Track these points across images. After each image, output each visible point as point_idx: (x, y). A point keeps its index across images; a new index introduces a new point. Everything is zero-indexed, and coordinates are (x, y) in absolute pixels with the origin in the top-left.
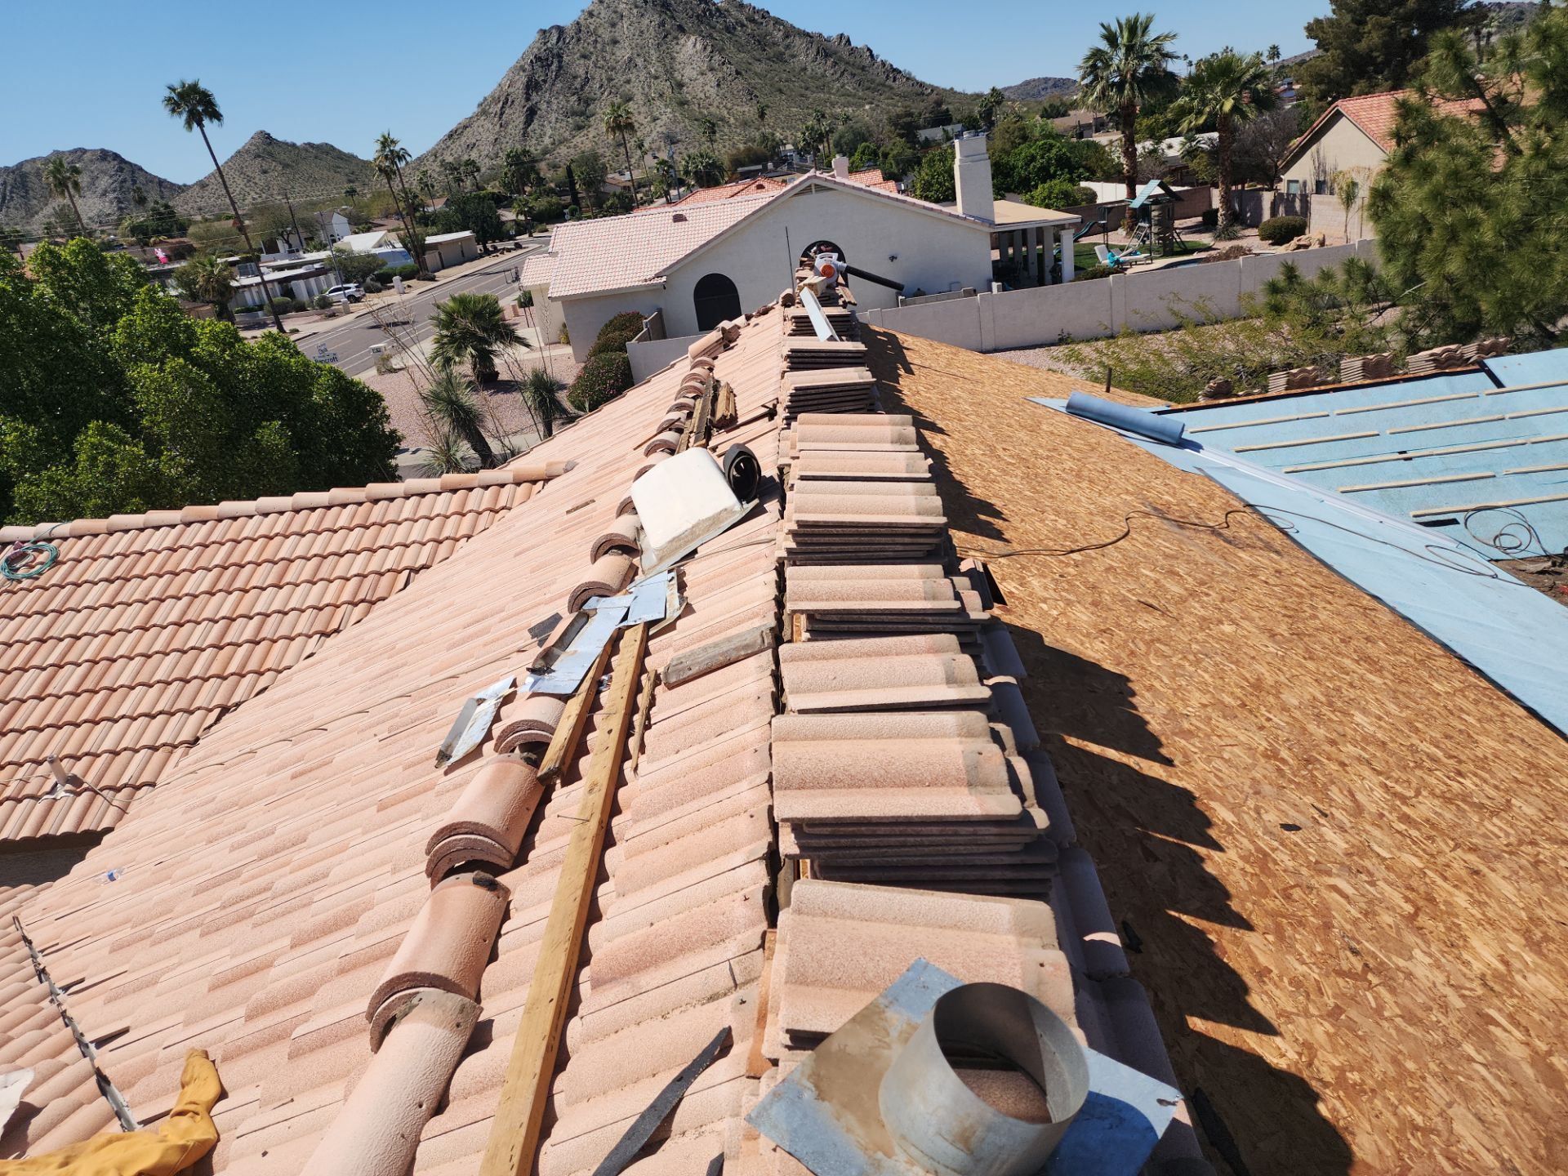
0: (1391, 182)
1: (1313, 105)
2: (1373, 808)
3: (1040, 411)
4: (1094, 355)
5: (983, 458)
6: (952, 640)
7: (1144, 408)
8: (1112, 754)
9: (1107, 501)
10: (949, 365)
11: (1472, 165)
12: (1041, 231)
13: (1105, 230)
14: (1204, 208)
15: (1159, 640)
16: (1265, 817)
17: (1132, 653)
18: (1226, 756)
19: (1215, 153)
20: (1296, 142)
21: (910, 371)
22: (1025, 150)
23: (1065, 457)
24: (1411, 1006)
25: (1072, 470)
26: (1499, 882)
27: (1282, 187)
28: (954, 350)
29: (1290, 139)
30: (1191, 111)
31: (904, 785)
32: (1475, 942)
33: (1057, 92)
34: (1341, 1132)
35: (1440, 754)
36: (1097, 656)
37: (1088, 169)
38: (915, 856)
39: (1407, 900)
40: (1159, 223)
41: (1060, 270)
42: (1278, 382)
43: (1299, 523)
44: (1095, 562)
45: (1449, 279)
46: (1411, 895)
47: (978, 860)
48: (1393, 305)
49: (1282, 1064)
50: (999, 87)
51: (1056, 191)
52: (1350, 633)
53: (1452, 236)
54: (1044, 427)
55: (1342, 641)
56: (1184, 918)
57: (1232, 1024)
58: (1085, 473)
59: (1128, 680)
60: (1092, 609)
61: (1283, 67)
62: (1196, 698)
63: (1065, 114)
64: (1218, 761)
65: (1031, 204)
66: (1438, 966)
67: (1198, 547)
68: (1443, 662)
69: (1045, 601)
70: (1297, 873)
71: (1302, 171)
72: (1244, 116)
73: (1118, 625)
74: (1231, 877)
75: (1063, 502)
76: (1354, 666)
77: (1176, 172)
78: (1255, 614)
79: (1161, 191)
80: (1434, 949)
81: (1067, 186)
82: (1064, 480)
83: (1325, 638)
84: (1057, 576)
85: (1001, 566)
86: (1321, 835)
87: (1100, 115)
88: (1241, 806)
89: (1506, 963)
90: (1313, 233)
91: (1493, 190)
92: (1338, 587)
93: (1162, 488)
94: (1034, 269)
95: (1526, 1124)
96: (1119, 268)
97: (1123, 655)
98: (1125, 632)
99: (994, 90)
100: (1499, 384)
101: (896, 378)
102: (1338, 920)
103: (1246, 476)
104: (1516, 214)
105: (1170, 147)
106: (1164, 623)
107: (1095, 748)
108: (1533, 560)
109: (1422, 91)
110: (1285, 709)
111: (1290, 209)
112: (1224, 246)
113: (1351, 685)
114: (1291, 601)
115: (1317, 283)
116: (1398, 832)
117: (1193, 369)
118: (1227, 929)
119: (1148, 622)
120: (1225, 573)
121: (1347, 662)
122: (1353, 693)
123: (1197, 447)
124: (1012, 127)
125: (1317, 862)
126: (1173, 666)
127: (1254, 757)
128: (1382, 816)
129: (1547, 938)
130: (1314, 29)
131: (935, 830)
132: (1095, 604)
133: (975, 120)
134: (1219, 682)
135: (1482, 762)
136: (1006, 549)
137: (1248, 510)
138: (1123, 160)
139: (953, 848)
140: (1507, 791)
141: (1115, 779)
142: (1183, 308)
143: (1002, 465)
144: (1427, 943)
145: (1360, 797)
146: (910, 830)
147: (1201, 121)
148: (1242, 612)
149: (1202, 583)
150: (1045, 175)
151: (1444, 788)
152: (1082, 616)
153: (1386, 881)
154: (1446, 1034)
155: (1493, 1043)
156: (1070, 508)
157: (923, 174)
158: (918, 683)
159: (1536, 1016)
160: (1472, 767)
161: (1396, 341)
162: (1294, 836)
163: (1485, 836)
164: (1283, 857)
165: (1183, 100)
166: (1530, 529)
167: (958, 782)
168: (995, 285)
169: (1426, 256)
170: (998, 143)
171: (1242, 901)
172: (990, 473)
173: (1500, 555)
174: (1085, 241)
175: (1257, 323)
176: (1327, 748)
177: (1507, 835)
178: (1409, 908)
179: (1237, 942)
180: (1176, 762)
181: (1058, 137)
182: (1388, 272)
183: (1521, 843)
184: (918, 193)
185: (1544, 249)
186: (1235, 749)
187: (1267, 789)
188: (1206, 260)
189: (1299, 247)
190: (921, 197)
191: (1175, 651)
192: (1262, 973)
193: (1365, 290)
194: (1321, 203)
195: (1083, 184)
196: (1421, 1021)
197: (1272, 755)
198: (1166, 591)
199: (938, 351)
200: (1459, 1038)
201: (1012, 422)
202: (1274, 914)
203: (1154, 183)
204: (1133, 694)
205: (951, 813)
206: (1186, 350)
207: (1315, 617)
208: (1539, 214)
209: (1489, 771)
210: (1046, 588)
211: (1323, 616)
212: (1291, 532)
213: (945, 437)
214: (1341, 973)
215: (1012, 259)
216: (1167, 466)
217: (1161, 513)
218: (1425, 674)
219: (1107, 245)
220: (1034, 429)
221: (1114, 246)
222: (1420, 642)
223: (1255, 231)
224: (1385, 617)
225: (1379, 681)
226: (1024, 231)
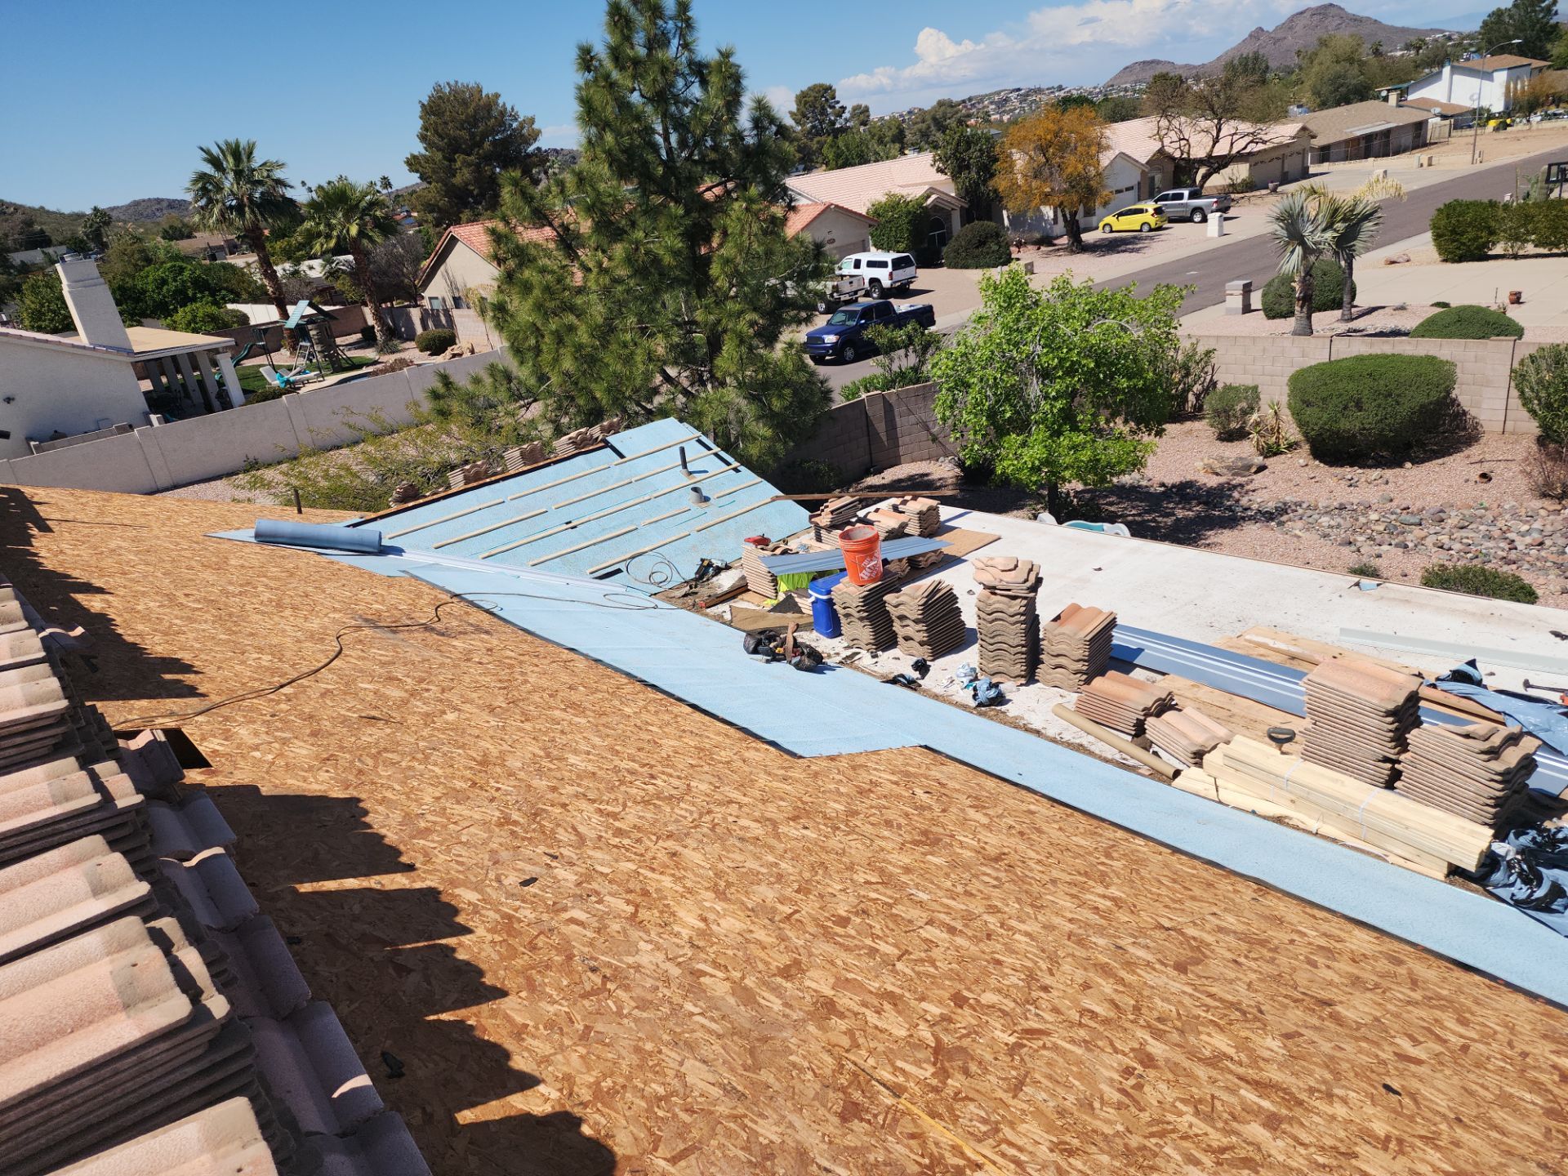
0: (501, 297)
1: (432, 231)
2: (592, 834)
3: (226, 546)
4: (280, 478)
5: (161, 610)
6: (97, 841)
7: (338, 523)
8: (351, 883)
9: (315, 624)
10: (101, 513)
11: (559, 281)
12: (192, 357)
13: (266, 351)
14: (361, 326)
15: (386, 750)
16: (506, 882)
17: (360, 772)
18: (464, 839)
19: (355, 274)
20: (425, 264)
21: (44, 528)
22: (152, 274)
23: (260, 589)
24: (643, 994)
25: (271, 601)
26: (692, 856)
27: (426, 303)
28: (105, 496)
29: (419, 263)
30: (319, 235)
31: (38, 1046)
32: (681, 913)
33: (174, 213)
34: (602, 1141)
35: (636, 766)
36: (323, 788)
37: (232, 291)
38: (70, 1123)
39: (628, 902)
40: (320, 342)
41: (227, 395)
42: (457, 479)
43: (502, 601)
44: (310, 692)
45: (567, 374)
46: (630, 897)
47: (155, 1088)
48: (535, 400)
49: (547, 1109)
50: (103, 206)
51: (200, 314)
52: (555, 687)
53: (560, 340)
54: (233, 562)
55: (551, 696)
56: (445, 1017)
57: (499, 1096)
58: (287, 600)
59: (359, 800)
60: (312, 740)
61: (398, 196)
62: (428, 794)
63: (190, 236)
64: (458, 847)
65: (175, 329)
66: (658, 948)
67: (413, 647)
68: (629, 688)
69: (256, 748)
70: (539, 921)
71: (437, 289)
72: (371, 239)
73: (342, 748)
74: (483, 954)
75: (265, 637)
76: (563, 715)
77: (321, 293)
78: (475, 695)
79: (312, 311)
80: (653, 934)
81: (214, 309)
82: (263, 613)
83: (536, 698)
84: (268, 718)
85: (199, 726)
86: (554, 878)
87: (230, 237)
88: (483, 881)
89: (705, 920)
90: (463, 343)
91: (579, 300)
92: (541, 650)
93: (370, 598)
94: (197, 396)
95: (735, 1045)
96: (291, 388)
97: (351, 777)
98: (350, 752)
99: (95, 209)
100: (621, 456)
101: (27, 540)
102: (579, 948)
103: (449, 569)
104: (600, 320)
105: (311, 268)
106: (388, 731)
107: (331, 885)
108: (678, 588)
109: (505, 220)
110: (511, 774)
111: (438, 324)
112: (390, 359)
113: (562, 732)
114: (504, 674)
115: (470, 388)
116: (615, 846)
117: (383, 478)
118: (484, 1007)
119: (372, 735)
120: (442, 665)
121: (557, 713)
122: (564, 739)
123: (398, 551)
124: (129, 249)
125: (555, 903)
126: (403, 771)
127: (490, 831)
128: (600, 838)
129: (729, 885)
130: (413, 163)
131: (86, 1081)
132: (314, 734)
133: (82, 241)
134: (449, 771)
135: (667, 761)
136: (206, 704)
137: (455, 600)
138: (266, 282)
139: (118, 1090)
140: (686, 778)
141: (357, 909)
142: (360, 421)
143: (187, 613)
144: (648, 932)
145: (581, 829)
146: (51, 1097)
147: (332, 243)
148: (462, 696)
149: (421, 681)
150: (182, 297)
151: (642, 793)
152: (302, 751)
153: (610, 894)
154: (671, 1003)
155: (705, 991)
156: (275, 641)
157: (28, 302)
158: (55, 910)
159: (730, 952)
160: (660, 768)
161: (547, 430)
162: (532, 889)
163: (677, 821)
164: (527, 914)
165: (308, 224)
166: (669, 564)
167: (111, 1010)
168: (154, 418)
169: (546, 357)
170: (118, 267)
171: (495, 973)
172: (171, 625)
173: (656, 589)
174: (248, 363)
175: (430, 428)
176: (550, 796)
177: (691, 813)
178: (630, 909)
179: (494, 1014)
180: (418, 865)
181: (187, 259)
182: (523, 373)
183: (701, 815)
184: (27, 323)
185: (625, 345)
186: (472, 829)
187: (504, 855)
188: (374, 373)
189: (454, 356)
190: (32, 328)
191: (403, 754)
192: (520, 1032)
193: (509, 389)
194: (461, 316)
195: (230, 306)
196: (651, 1002)
197: (505, 821)
198: (387, 698)
199: (84, 500)
200: (680, 1001)
201: (193, 563)
202: (523, 972)
203: (303, 304)
204: (366, 813)
205: (102, 1053)
206: (371, 460)
207: (526, 682)
208: (616, 317)
209: (673, 767)
210: (256, 734)
211: (532, 679)
212: (495, 611)
213: (107, 596)
214: (586, 995)
215: (168, 388)
216: (372, 576)
217: (373, 624)
218: (616, 703)
219: (273, 367)
220: (220, 567)
221: (280, 367)
222: (610, 677)
223: (412, 344)
224: (581, 664)
225: (583, 721)
226: (174, 358)
